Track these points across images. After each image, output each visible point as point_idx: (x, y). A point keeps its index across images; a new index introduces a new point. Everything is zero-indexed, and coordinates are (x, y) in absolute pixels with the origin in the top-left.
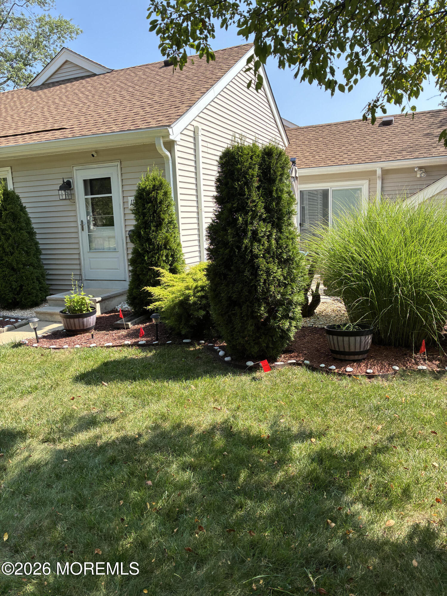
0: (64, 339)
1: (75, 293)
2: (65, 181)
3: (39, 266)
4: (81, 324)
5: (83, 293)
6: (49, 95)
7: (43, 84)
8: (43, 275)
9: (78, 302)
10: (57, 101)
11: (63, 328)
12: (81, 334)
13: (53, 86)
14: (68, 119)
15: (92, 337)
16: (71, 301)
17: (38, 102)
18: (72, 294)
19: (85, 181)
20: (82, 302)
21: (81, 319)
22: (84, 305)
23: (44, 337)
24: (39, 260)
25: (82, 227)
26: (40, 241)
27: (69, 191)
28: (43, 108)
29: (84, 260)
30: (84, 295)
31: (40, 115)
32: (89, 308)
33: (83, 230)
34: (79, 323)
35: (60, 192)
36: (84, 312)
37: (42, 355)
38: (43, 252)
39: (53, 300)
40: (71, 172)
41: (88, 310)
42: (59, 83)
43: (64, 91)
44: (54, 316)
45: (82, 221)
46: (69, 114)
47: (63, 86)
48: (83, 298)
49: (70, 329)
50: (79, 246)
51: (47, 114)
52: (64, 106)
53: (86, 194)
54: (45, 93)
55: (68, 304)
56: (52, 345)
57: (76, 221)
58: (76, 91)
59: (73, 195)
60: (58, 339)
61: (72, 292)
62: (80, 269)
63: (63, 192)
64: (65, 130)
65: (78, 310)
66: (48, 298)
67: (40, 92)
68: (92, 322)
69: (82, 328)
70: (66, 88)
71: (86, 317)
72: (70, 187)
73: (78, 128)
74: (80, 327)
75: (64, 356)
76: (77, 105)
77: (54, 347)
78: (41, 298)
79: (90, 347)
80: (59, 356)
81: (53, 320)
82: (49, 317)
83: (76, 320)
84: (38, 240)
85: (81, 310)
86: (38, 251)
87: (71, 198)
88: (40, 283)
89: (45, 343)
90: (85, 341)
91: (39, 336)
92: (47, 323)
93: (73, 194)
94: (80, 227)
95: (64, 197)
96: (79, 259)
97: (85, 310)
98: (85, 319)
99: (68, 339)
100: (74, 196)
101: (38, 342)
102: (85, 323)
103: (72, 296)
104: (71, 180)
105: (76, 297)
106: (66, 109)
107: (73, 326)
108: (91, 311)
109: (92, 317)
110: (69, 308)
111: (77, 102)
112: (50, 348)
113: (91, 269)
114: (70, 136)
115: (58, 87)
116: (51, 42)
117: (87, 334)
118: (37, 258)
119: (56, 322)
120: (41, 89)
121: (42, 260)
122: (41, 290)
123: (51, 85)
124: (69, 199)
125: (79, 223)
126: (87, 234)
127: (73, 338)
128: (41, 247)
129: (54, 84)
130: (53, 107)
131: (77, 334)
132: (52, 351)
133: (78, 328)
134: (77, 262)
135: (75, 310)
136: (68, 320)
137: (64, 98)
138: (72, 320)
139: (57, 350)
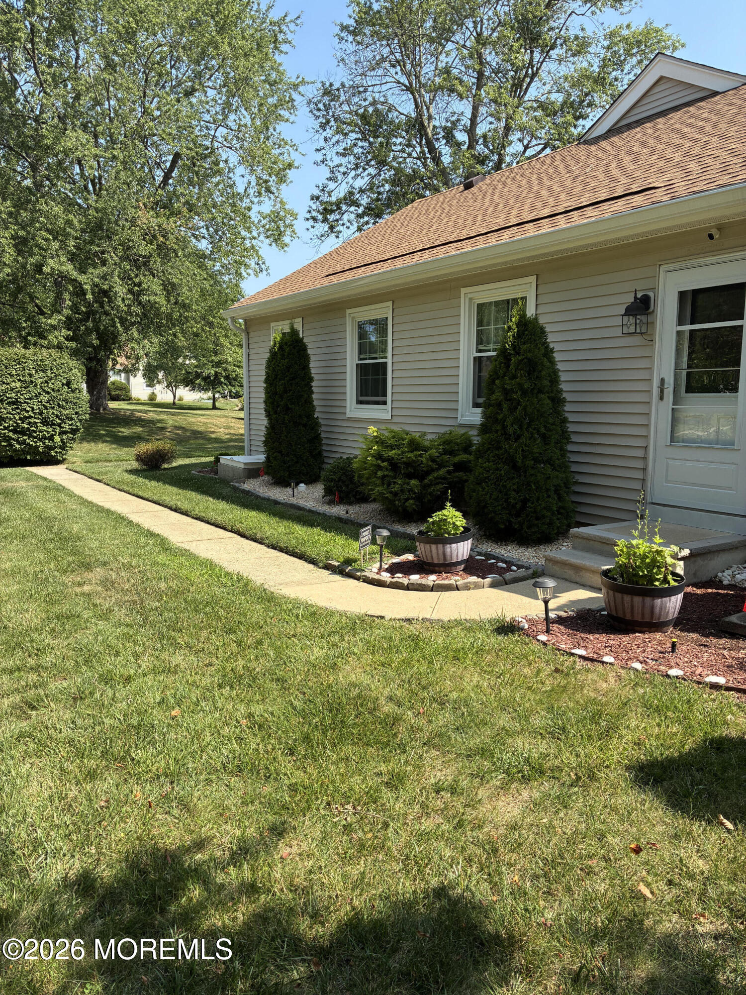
0: (604, 637)
1: (642, 536)
2: (639, 296)
3: (563, 466)
4: (647, 610)
5: (657, 539)
6: (620, 144)
7: (609, 131)
8: (567, 484)
9: (645, 557)
10: (637, 148)
11: (603, 604)
12: (643, 632)
13: (628, 130)
14: (661, 171)
15: (673, 651)
16: (628, 553)
17: (598, 159)
18: (634, 538)
19: (682, 294)
20: (654, 561)
21: (648, 600)
22: (659, 567)
23: (560, 620)
24: (564, 452)
25: (662, 391)
26: (571, 417)
27: (644, 318)
28: (608, 165)
29: (655, 461)
30: (660, 544)
31: (602, 177)
32: (670, 577)
33: (661, 398)
34: (643, 607)
35: (626, 318)
36: (657, 583)
37: (557, 670)
38: (574, 438)
39: (583, 538)
40: (655, 277)
41: (665, 580)
42: (639, 123)
43: (650, 131)
44: (582, 573)
45: (663, 380)
46: (662, 163)
47: (648, 125)
48: (659, 552)
49: (620, 615)
50: (649, 432)
51: (616, 172)
52: (653, 152)
53: (680, 322)
54: (612, 144)
55: (622, 560)
56: (578, 646)
57: (650, 380)
58: (677, 126)
59: (651, 324)
60: (590, 632)
61: (636, 534)
62: (644, 480)
63: (632, 320)
64: (654, 191)
65: (644, 576)
66: (574, 531)
67: (604, 144)
68: (671, 610)
69: (647, 620)
70: (653, 127)
71: (662, 597)
72: (648, 307)
73: (683, 183)
74: (643, 614)
75: (604, 685)
76: (679, 146)
77: (582, 652)
78: (558, 528)
79: (668, 676)
80: (594, 682)
81: (578, 580)
82: (570, 573)
83: (638, 600)
84: (567, 415)
85: (651, 579)
86: (565, 436)
87: (646, 333)
88: (560, 498)
89: (563, 639)
90: (657, 655)
91: (552, 615)
92: (567, 584)
93: (653, 323)
94: (656, 391)
95: (632, 330)
96: (645, 459)
97: (658, 580)
98: (658, 602)
99: (613, 640)
100: (654, 328)
101: (548, 631)
102: (657, 610)
103: (634, 542)
104: (651, 294)
105: (642, 546)
106: (655, 157)
107: (628, 611)
108: (673, 583)
109: (673, 598)
110: (623, 569)
111: (678, 141)
112: (573, 654)
113: (667, 481)
114: (665, 198)
115: (638, 129)
116: (626, 71)
117: (658, 635)
118: (561, 449)
119: (584, 586)
120: (605, 139)
121: (569, 455)
122: (559, 513)
123: (624, 129)
124: (641, 333)
125: (656, 383)
126: (671, 406)
127: (626, 639)
128: (571, 428)
129: (629, 127)
130: (627, 160)
131: (634, 632)
132: (580, 664)
133: (638, 618)
134: (640, 464)
135: (637, 575)
136: (619, 595)
137: (651, 142)
138: (627, 598)
139: (590, 665)
